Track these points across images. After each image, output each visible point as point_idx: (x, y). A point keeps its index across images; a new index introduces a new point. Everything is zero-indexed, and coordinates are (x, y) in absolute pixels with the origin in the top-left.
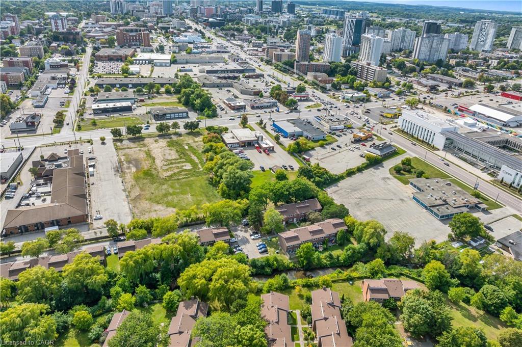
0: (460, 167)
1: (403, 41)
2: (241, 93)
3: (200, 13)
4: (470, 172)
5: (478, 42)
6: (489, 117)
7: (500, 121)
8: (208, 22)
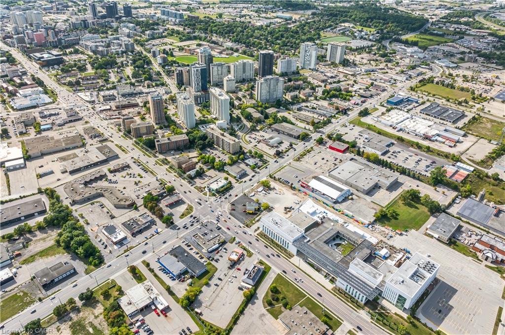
0: (310, 277)
1: (244, 71)
2: (115, 207)
3: (29, 39)
4: (318, 282)
5: (305, 61)
6: (324, 194)
7: (332, 198)
8: (43, 61)
